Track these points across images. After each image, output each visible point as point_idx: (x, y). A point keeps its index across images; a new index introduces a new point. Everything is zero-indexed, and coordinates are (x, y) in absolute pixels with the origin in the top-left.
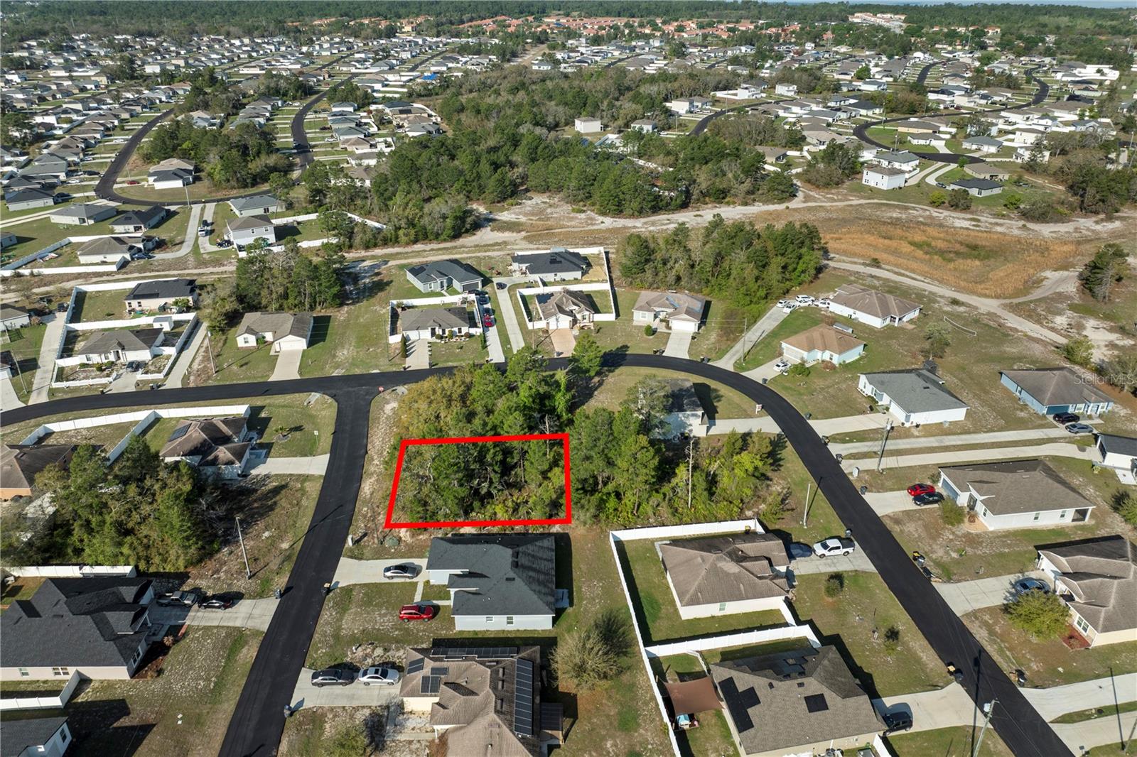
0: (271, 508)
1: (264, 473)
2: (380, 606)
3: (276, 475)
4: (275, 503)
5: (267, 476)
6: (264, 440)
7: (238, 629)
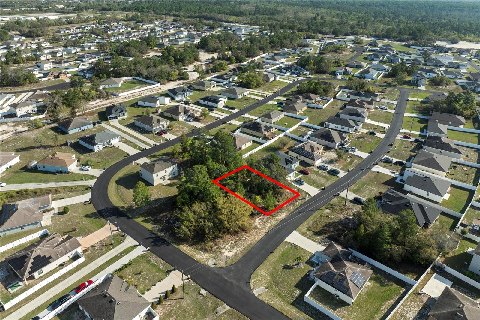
0: (326, 225)
1: (320, 245)
2: (312, 179)
3: (315, 241)
4: (323, 227)
5: (319, 243)
6: (309, 268)
7: (354, 193)
